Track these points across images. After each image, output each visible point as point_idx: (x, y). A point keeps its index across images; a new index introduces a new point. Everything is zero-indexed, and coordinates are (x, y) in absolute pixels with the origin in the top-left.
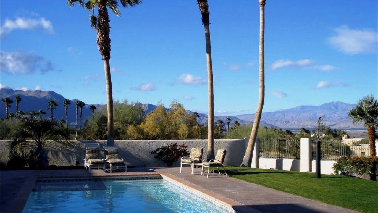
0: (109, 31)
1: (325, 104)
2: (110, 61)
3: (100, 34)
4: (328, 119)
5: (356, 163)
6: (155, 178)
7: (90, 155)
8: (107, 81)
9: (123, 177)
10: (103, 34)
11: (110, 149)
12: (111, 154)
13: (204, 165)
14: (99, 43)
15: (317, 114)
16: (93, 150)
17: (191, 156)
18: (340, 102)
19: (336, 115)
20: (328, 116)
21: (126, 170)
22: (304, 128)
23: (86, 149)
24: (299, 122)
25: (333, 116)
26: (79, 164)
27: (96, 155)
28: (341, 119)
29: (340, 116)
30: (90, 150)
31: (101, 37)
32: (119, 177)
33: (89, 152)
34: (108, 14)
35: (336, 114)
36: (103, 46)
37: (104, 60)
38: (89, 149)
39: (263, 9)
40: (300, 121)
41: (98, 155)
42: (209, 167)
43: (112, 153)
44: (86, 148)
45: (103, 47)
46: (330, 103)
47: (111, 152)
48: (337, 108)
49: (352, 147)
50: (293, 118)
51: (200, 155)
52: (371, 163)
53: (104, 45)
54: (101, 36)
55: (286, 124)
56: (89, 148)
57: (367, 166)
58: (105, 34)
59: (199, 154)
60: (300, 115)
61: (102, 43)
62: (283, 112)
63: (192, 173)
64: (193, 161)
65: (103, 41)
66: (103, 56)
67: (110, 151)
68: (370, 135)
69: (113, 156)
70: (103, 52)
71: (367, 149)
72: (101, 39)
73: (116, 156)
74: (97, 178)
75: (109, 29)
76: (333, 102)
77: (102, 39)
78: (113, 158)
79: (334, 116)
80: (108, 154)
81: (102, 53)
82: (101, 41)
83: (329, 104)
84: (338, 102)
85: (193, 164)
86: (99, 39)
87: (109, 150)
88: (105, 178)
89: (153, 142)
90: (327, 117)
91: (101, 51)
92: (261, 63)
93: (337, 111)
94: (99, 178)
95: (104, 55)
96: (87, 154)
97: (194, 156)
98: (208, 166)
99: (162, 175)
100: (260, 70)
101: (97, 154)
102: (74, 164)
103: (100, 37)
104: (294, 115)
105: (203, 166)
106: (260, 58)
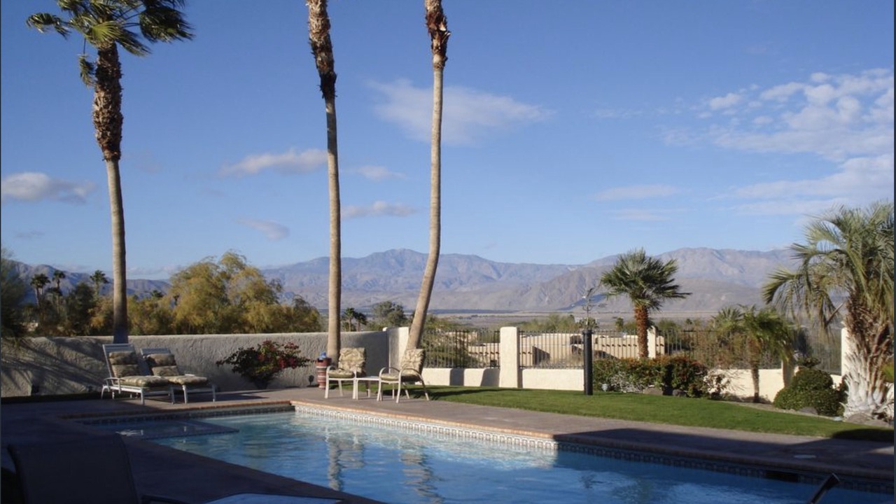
0: (119, 97)
1: (377, 255)
2: (120, 162)
3: (103, 104)
4: (381, 289)
5: (635, 368)
6: (281, 410)
7: (122, 367)
8: (113, 208)
9: (221, 410)
10: (110, 103)
11: (159, 354)
12: (161, 364)
13: (382, 379)
14: (99, 122)
15: (358, 277)
16: (126, 358)
17: (343, 364)
18: (409, 250)
19: (400, 279)
20: (382, 282)
21: (214, 396)
22: (351, 309)
23: (108, 355)
24: (318, 294)
25: (392, 282)
26: (38, 391)
27: (133, 368)
28: (411, 288)
29: (408, 283)
30: (119, 358)
31: (105, 111)
32: (212, 411)
33: (118, 363)
34: (120, 60)
35: (399, 276)
36: (108, 129)
37: (107, 160)
38: (117, 356)
39: (442, 77)
40: (320, 294)
41: (137, 368)
42: (399, 382)
43: (164, 363)
44: (110, 354)
45: (109, 133)
46: (387, 252)
47: (162, 361)
48: (401, 264)
49: (614, 341)
50: (302, 284)
51: (362, 362)
52: (663, 369)
53: (111, 128)
54: (106, 107)
55: (286, 299)
56: (116, 353)
57: (656, 374)
58: (113, 103)
59: (360, 360)
60: (319, 278)
61: (106, 123)
62: (280, 271)
63: (354, 397)
64: (355, 373)
65: (108, 118)
66: (106, 151)
67: (159, 360)
68: (639, 321)
69: (168, 370)
70: (107, 143)
71: (629, 345)
72: (103, 114)
73: (174, 369)
74: (172, 413)
75: (121, 94)
76: (393, 251)
77: (106, 115)
78: (169, 374)
79: (397, 281)
80: (156, 365)
81: (105, 145)
82: (103, 118)
83: (384, 254)
84: (405, 250)
85: (356, 380)
86: (101, 113)
87: (157, 357)
88: (188, 414)
89: (203, 340)
90: (380, 283)
91: (102, 140)
92: (434, 181)
93: (403, 270)
94: (176, 413)
95: (109, 149)
96: (114, 368)
97: (349, 365)
98: (397, 380)
99: (294, 403)
100: (433, 195)
101: (135, 366)
102: (28, 390)
103: (101, 109)
104: (305, 280)
105: (381, 381)
106: (434, 172)
